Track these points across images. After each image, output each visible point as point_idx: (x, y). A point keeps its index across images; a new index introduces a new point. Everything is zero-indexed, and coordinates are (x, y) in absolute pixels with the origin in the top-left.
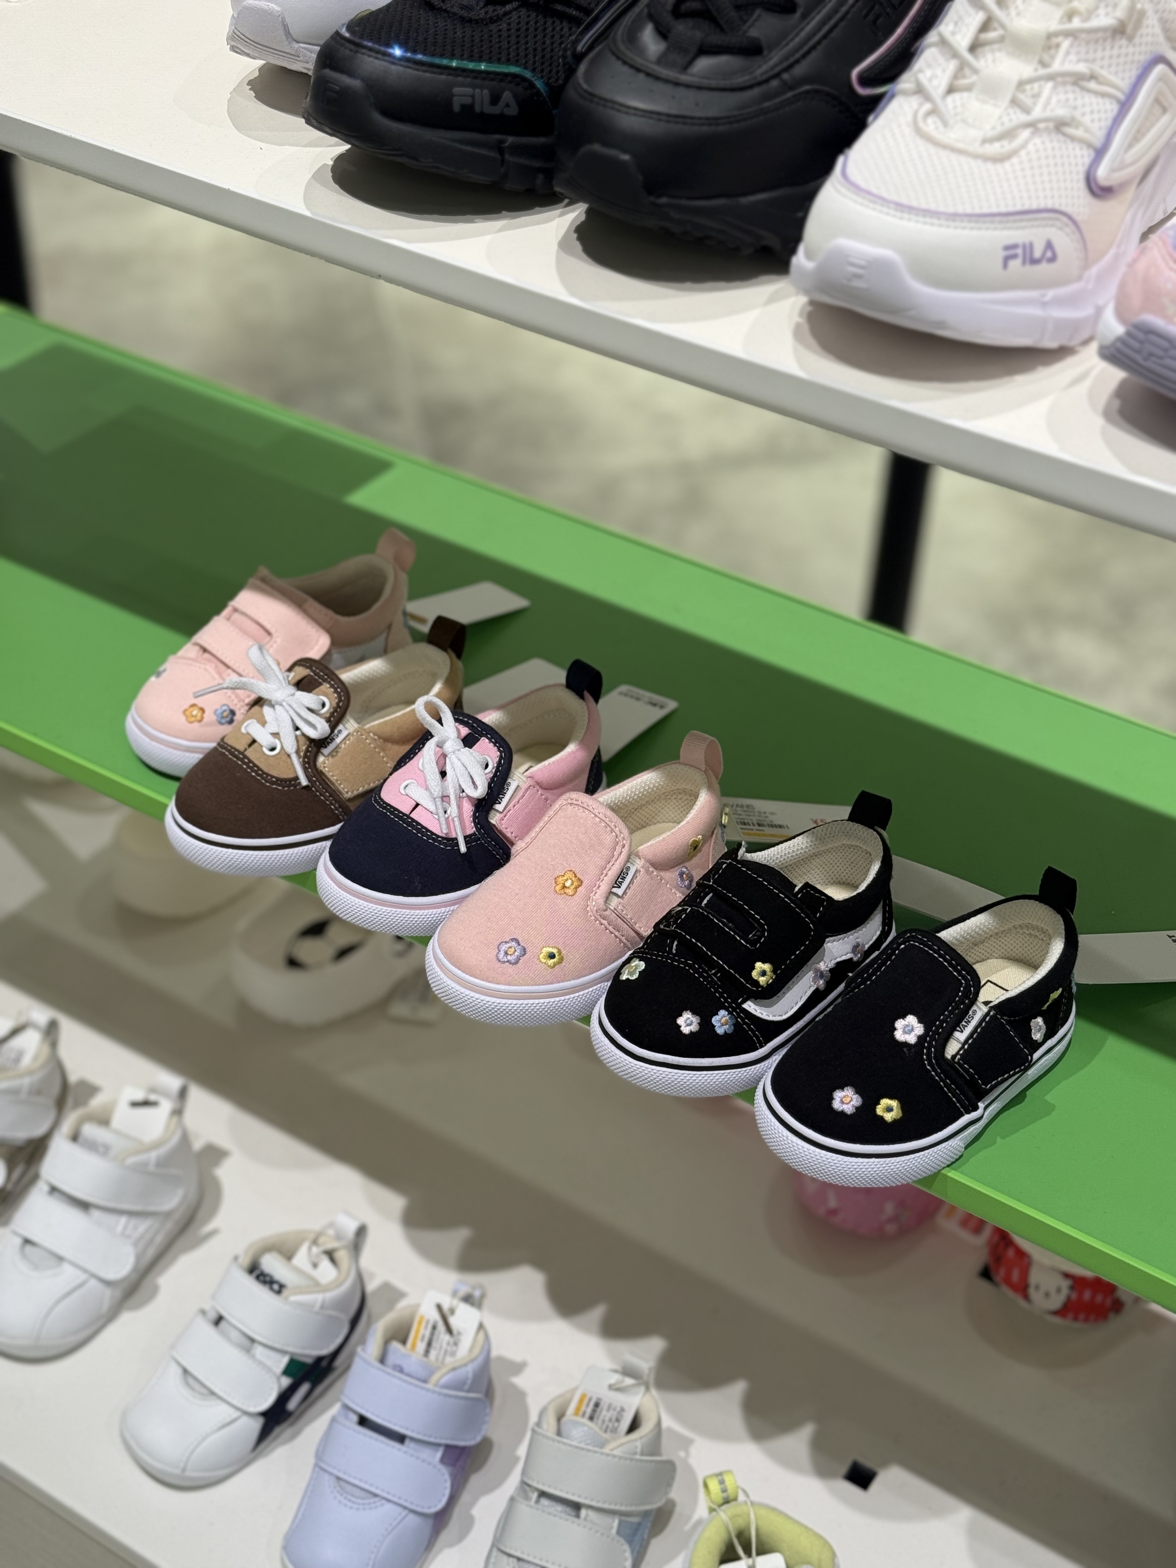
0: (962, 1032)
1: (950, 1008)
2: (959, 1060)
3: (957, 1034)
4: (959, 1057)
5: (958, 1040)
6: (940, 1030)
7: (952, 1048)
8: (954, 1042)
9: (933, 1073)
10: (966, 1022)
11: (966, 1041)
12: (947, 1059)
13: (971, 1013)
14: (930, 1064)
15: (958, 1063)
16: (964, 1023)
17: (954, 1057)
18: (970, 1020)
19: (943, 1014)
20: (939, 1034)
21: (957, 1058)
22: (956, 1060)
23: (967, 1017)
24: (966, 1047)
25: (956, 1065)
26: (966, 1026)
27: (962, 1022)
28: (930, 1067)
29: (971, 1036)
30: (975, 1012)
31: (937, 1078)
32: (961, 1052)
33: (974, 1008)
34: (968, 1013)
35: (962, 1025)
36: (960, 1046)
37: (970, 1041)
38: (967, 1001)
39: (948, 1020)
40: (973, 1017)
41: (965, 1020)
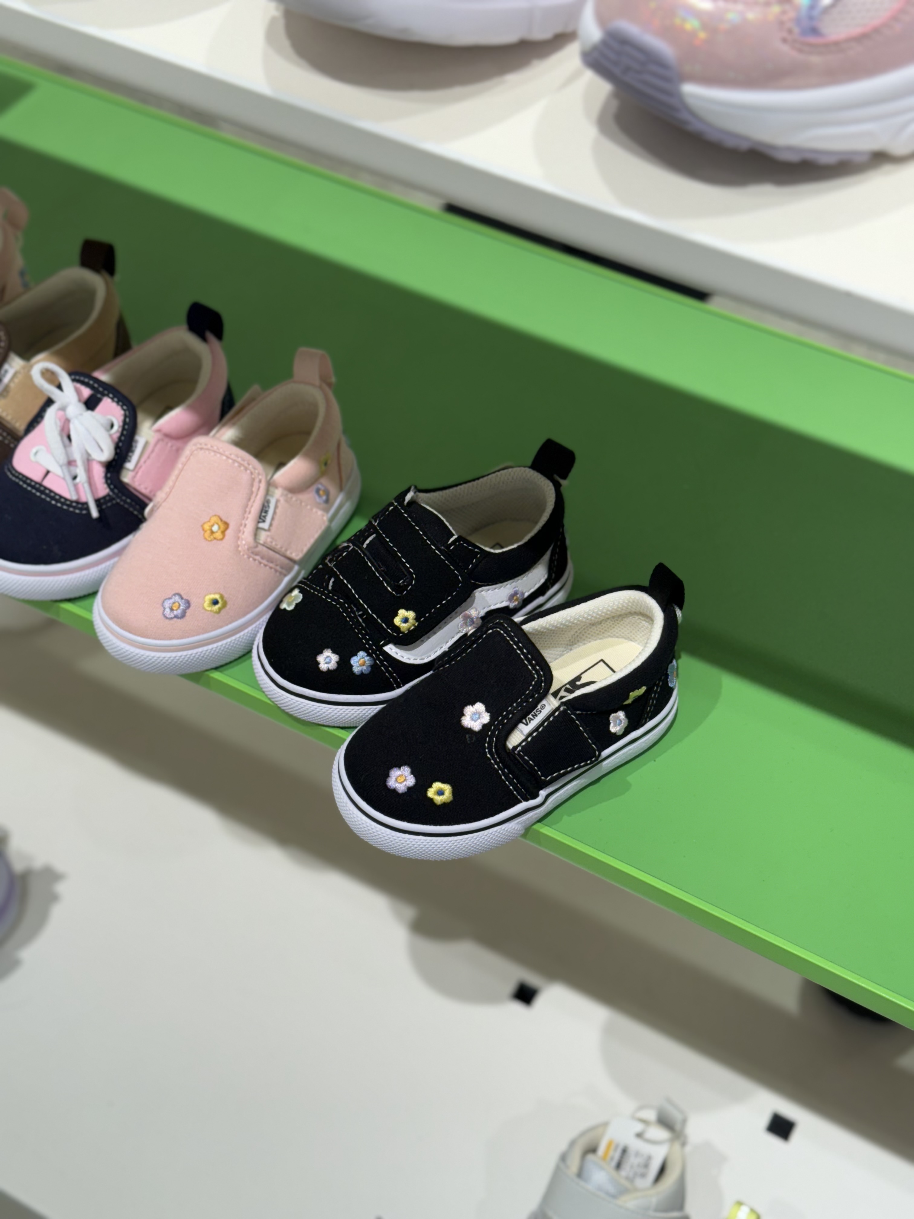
0: (527, 724)
1: (519, 700)
2: (519, 751)
3: (521, 726)
4: (519, 748)
5: (522, 732)
6: (506, 721)
7: (516, 739)
8: (518, 732)
9: (492, 761)
10: (533, 715)
11: (530, 734)
12: (509, 749)
13: (539, 707)
14: (491, 753)
15: (519, 754)
16: (530, 716)
17: (515, 748)
18: (537, 713)
19: (511, 705)
20: (503, 725)
21: (518, 749)
22: (516, 752)
23: (535, 711)
24: (529, 739)
25: (517, 756)
26: (532, 720)
27: (529, 715)
28: (490, 755)
29: (536, 729)
30: (543, 707)
31: (496, 766)
32: (524, 744)
33: (544, 702)
34: (536, 706)
35: (529, 718)
36: (523, 737)
37: (535, 734)
38: (536, 695)
39: (515, 712)
40: (541, 711)
41: (533, 713)
